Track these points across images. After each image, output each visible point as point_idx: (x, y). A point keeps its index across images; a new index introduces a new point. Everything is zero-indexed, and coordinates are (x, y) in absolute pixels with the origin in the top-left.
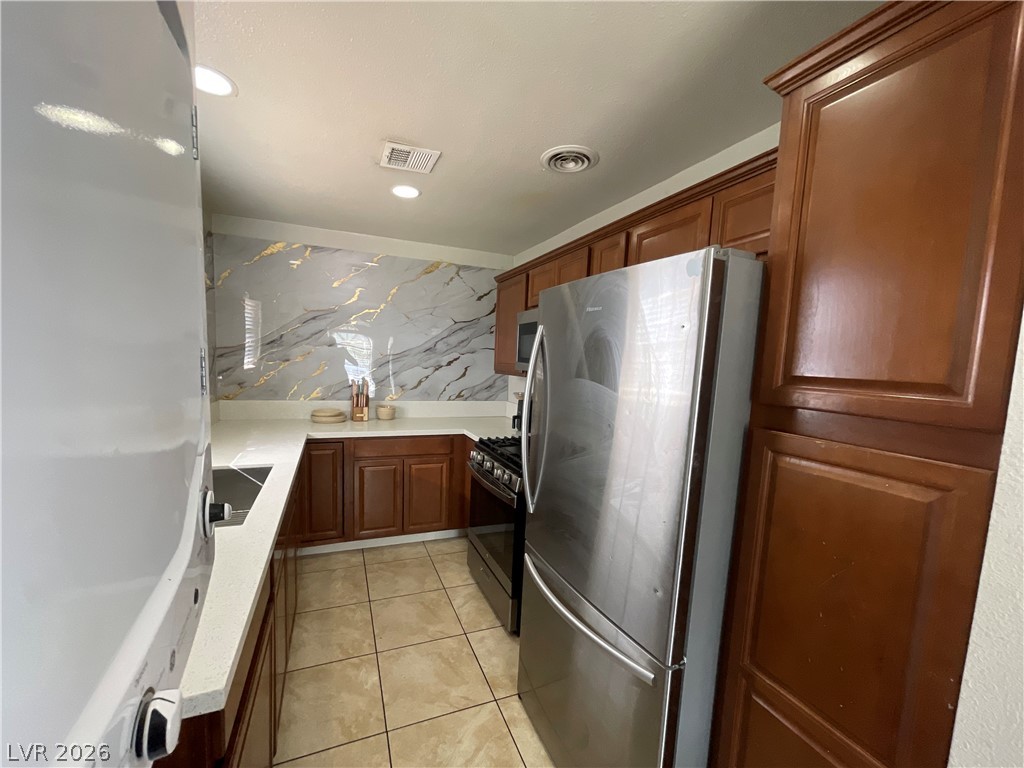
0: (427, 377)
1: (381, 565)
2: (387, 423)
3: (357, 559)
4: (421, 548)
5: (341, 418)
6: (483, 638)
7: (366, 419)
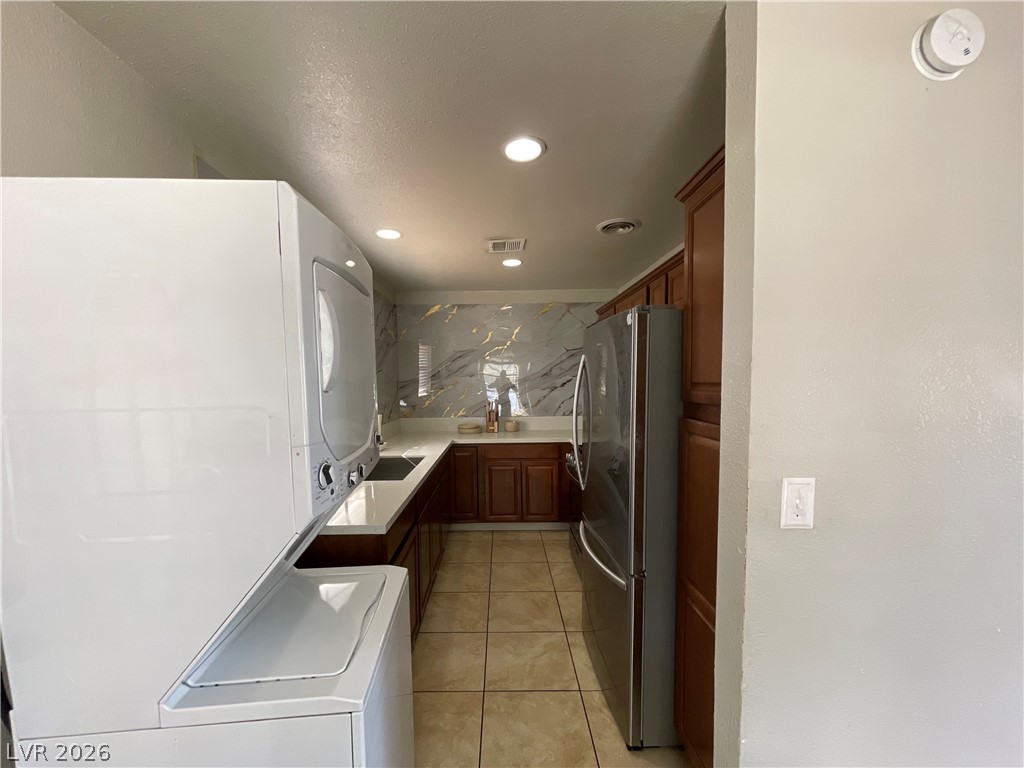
0: (544, 397)
1: (504, 543)
2: (511, 434)
4: (537, 534)
5: (479, 430)
6: (567, 597)
7: (496, 430)
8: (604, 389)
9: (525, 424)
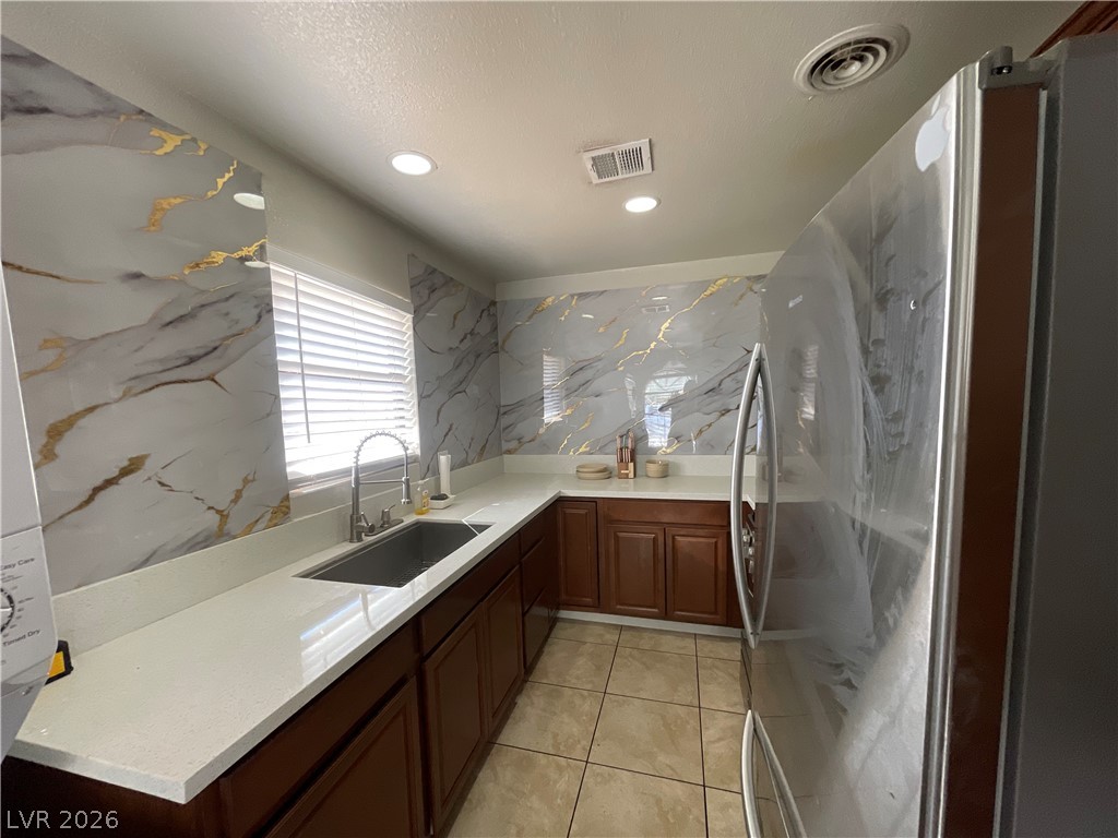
0: (710, 425)
1: (635, 652)
3: (612, 637)
4: (690, 643)
5: (606, 473)
7: (631, 475)
8: (809, 411)
9: (678, 467)
